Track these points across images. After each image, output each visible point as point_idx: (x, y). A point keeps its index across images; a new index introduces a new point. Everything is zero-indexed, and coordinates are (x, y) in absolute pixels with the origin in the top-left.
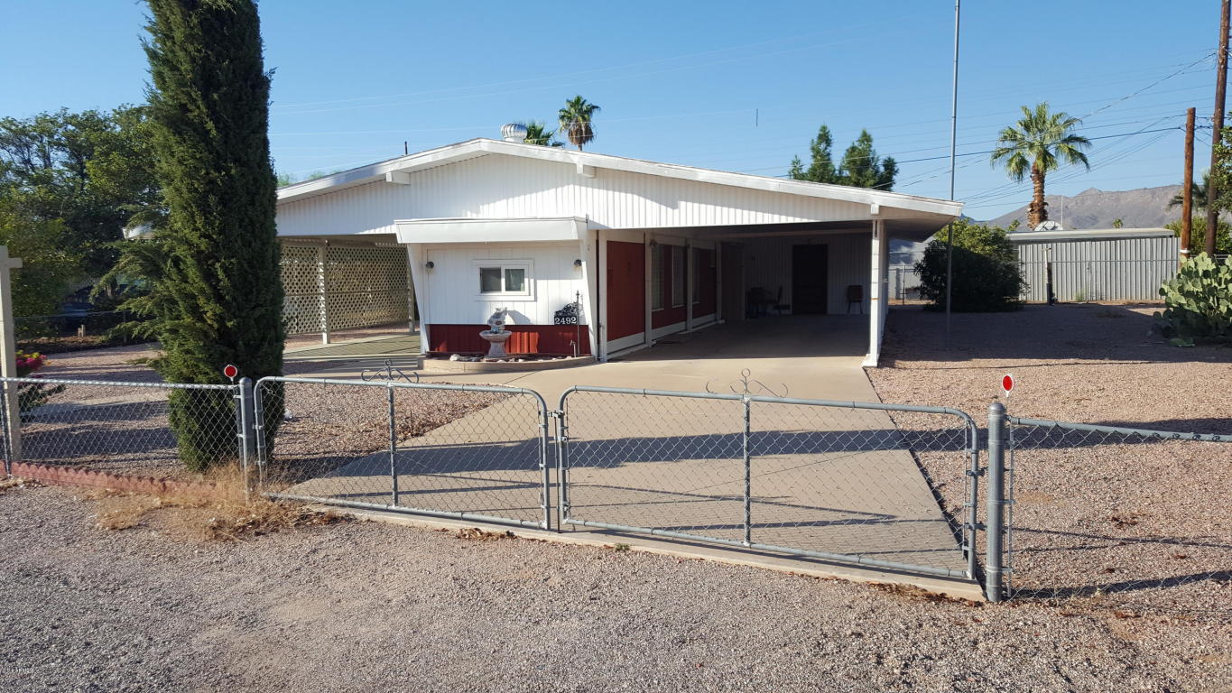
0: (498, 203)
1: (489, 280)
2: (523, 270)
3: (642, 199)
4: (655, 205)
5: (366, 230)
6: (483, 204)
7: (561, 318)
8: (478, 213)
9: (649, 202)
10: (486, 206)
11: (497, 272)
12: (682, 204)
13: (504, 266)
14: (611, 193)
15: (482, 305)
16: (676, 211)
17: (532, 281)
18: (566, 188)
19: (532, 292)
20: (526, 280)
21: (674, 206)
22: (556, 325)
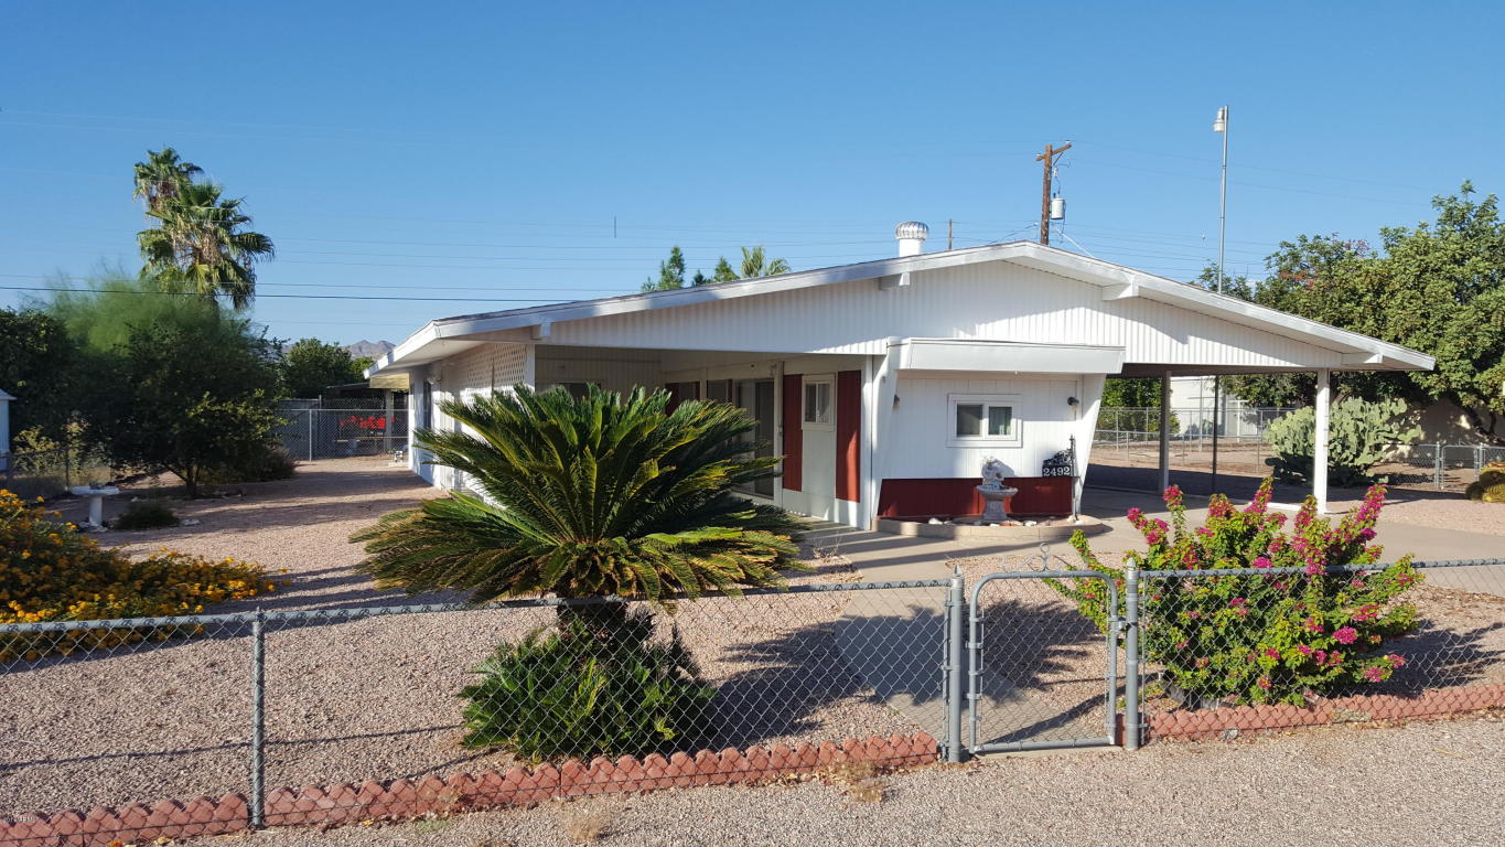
0: (997, 323)
1: (966, 420)
2: (1010, 408)
3: (1154, 330)
4: (1167, 338)
5: (824, 347)
6: (980, 324)
7: (1051, 468)
8: (973, 333)
9: (1160, 334)
10: (983, 325)
11: (977, 411)
12: (1192, 339)
13: (988, 402)
14: (1123, 320)
15: (954, 453)
16: (1186, 346)
17: (1020, 421)
18: (1076, 310)
19: (1019, 437)
20: (1013, 421)
21: (1184, 341)
22: (1044, 477)
